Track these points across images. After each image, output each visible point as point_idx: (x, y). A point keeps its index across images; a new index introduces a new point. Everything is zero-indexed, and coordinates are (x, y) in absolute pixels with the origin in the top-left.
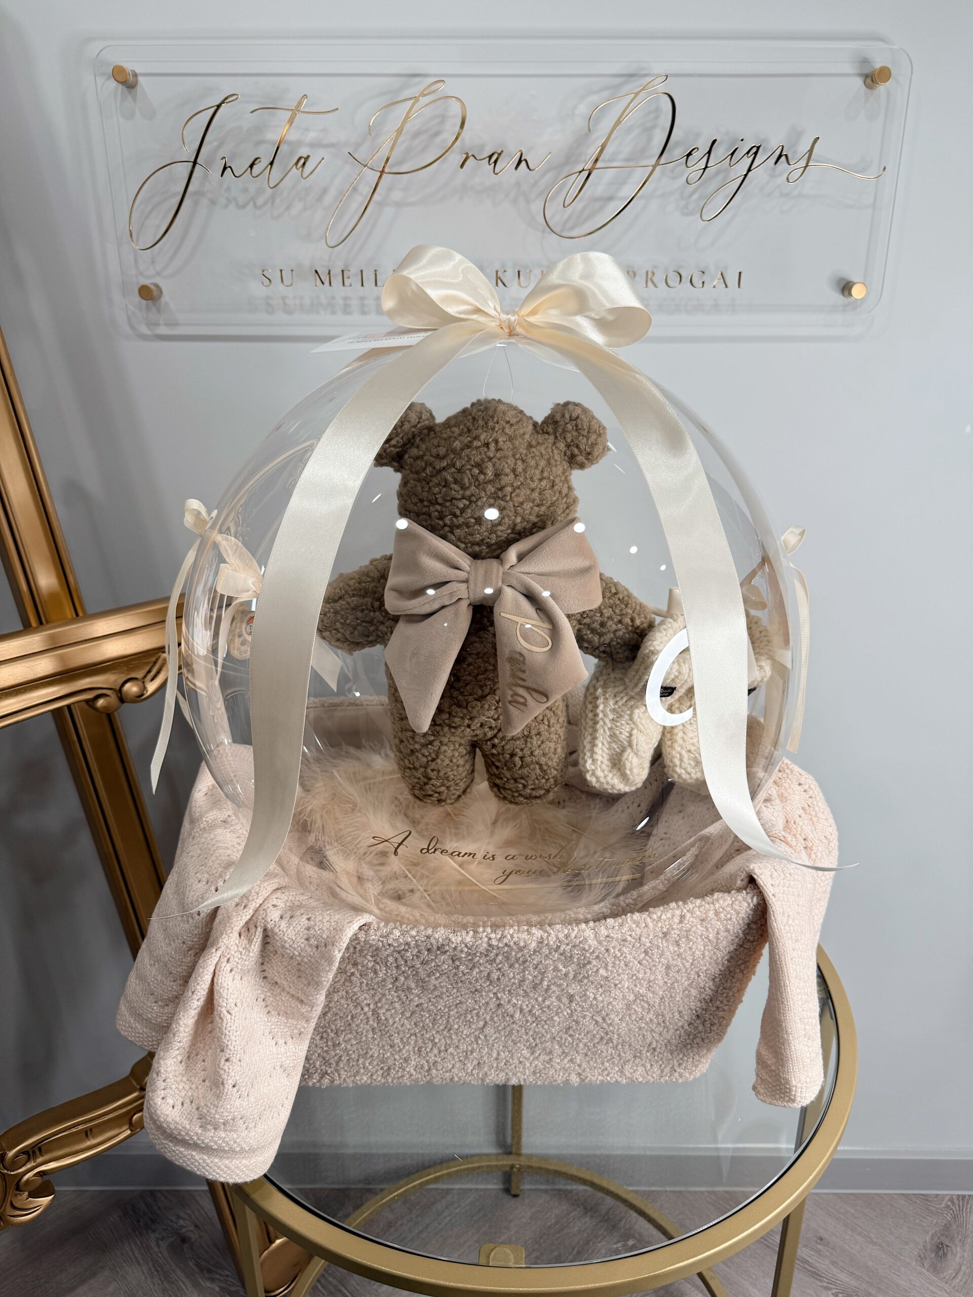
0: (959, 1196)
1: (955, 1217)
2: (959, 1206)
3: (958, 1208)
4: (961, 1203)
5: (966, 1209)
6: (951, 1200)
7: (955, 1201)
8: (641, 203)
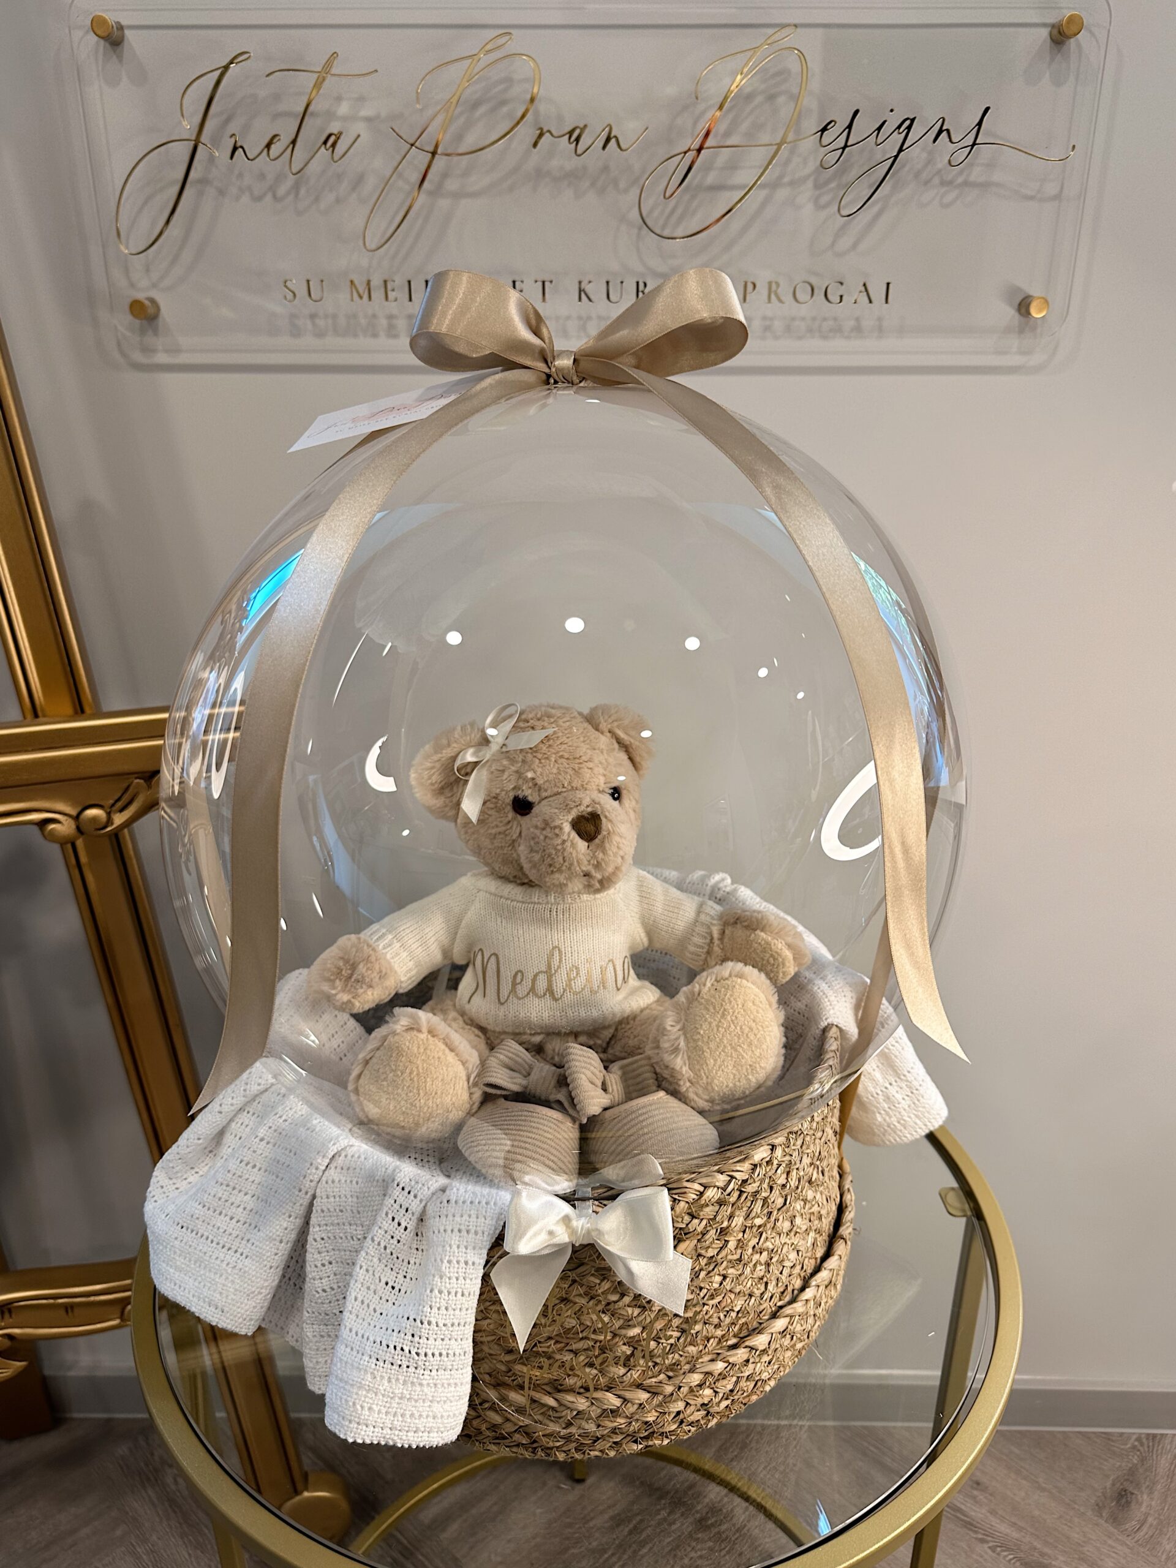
0: (1148, 1435)
1: (1143, 1460)
2: (1148, 1447)
3: (1146, 1449)
4: (1151, 1444)
5: (1157, 1450)
6: (1139, 1439)
7: (1144, 1440)
8: (763, 193)
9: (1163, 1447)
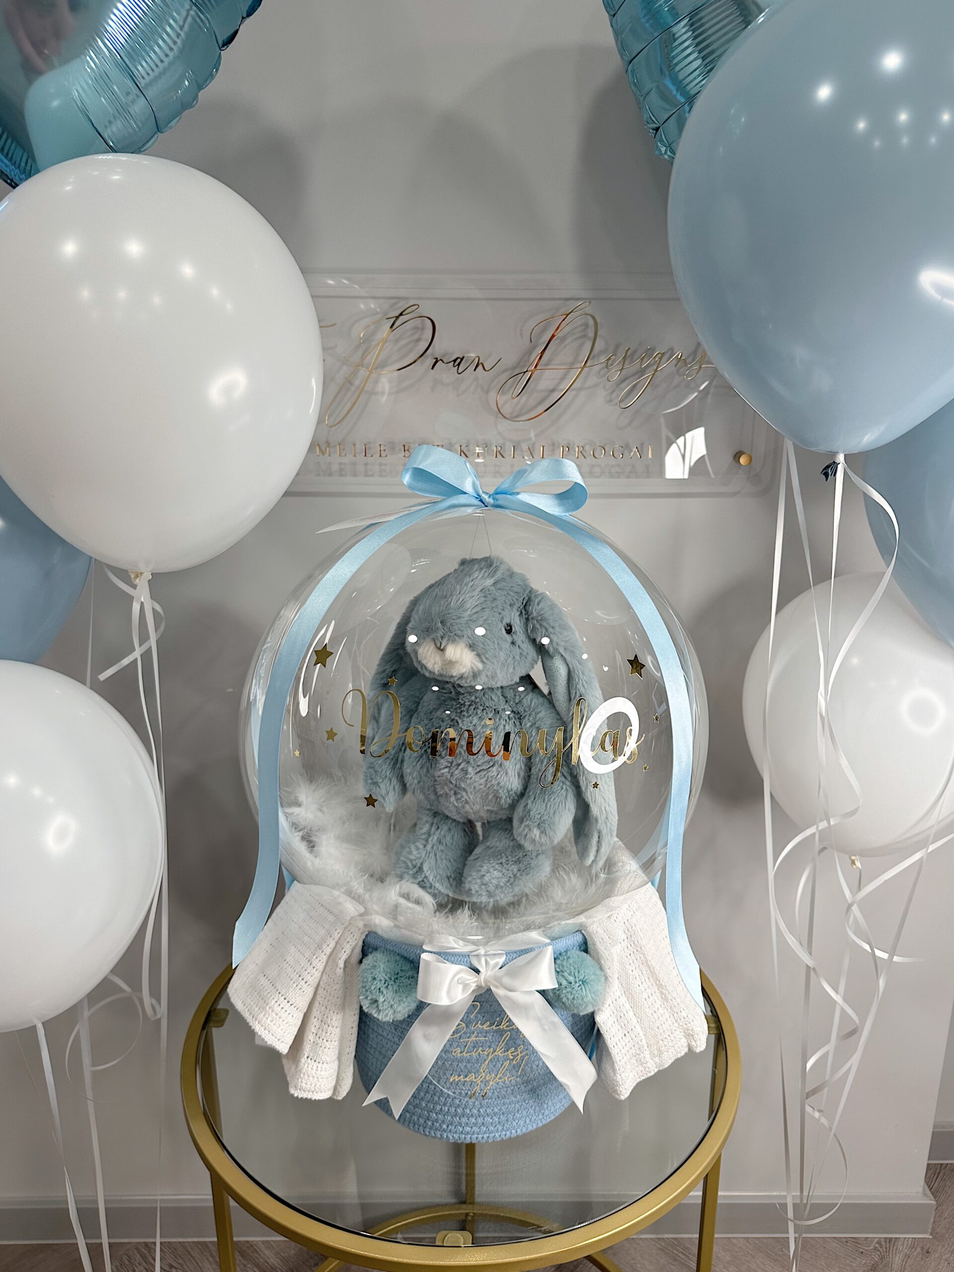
0: (886, 1238)
1: (882, 1258)
2: (886, 1248)
3: (885, 1250)
4: (888, 1246)
5: (892, 1251)
6: (879, 1243)
7: (883, 1243)
8: (574, 393)
9: (897, 1249)
